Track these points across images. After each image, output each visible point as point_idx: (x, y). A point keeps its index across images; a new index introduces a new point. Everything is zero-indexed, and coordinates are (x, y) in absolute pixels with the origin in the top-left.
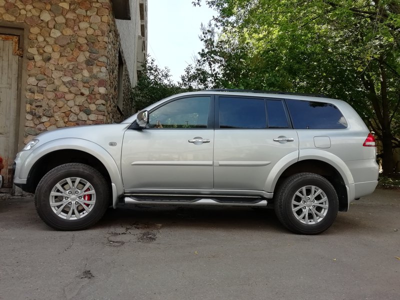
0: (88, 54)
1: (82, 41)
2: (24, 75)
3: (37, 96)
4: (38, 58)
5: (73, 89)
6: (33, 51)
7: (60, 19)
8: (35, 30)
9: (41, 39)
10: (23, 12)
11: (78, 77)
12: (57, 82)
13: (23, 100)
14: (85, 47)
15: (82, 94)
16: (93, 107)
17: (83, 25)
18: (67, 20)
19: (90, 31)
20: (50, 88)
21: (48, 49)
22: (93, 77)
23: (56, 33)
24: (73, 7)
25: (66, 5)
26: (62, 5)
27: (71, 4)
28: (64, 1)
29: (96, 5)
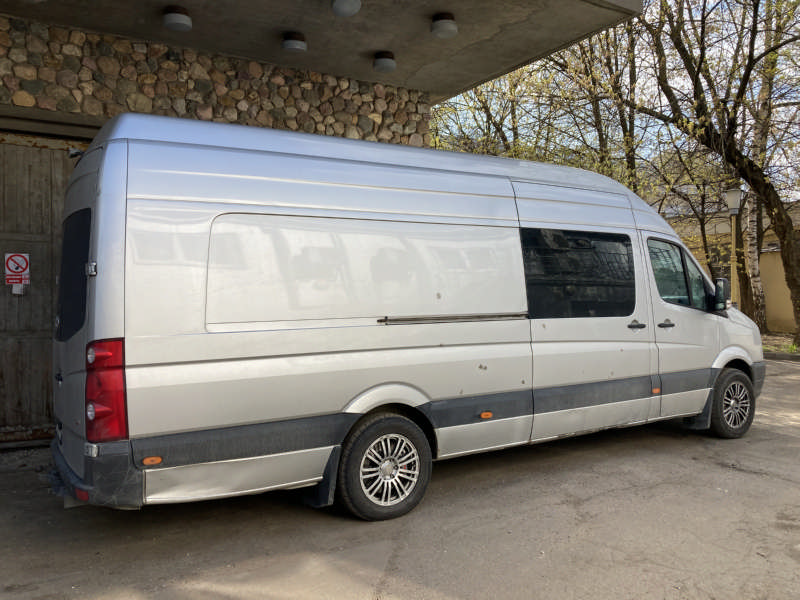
24: (388, 121)
25: (378, 120)
26: (371, 116)
27: (384, 115)
28: (375, 111)
29: (416, 118)
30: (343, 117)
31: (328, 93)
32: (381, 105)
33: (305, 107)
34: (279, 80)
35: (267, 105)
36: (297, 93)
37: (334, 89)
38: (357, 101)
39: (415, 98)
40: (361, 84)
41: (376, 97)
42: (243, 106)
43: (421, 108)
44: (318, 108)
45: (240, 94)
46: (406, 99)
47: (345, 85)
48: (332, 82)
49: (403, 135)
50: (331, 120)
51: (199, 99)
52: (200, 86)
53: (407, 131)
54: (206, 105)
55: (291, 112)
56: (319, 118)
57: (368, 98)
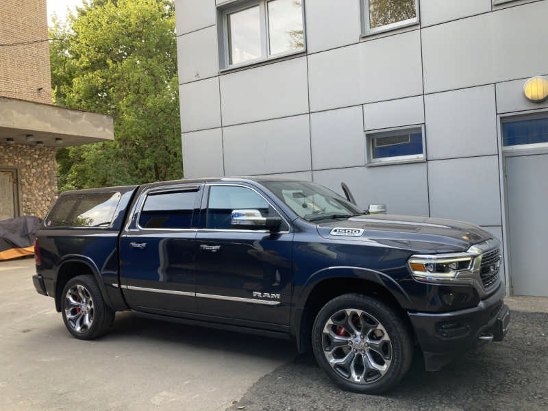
0: (49, 180)
1: (46, 174)
2: (20, 194)
3: (28, 204)
4: (26, 184)
5: (44, 198)
6: (24, 180)
7: (35, 164)
8: (24, 170)
9: (27, 174)
10: (17, 161)
11: (46, 192)
12: (37, 196)
13: (21, 206)
14: (47, 177)
15: (48, 200)
17: (46, 166)
18: (38, 164)
19: (49, 169)
20: (33, 198)
21: (31, 179)
22: (52, 191)
23: (34, 171)
24: (41, 157)
25: (37, 157)
26: (35, 156)
27: (39, 155)
28: (35, 154)
29: (51, 155)
30: (24, 157)
31: (19, 150)
32: (38, 152)
33: (11, 155)
38: (29, 152)
39: (50, 149)
40: (30, 146)
41: (36, 150)
43: (52, 152)
44: (16, 155)
46: (46, 149)
47: (24, 147)
48: (20, 146)
49: (46, 161)
50: (20, 158)
55: (6, 157)
56: (15, 157)
57: (33, 150)
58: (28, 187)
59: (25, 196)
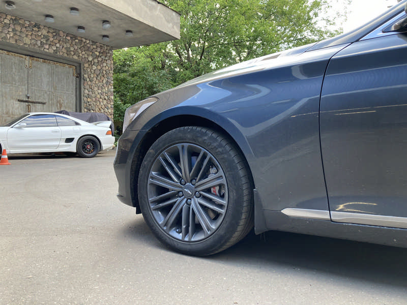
0: (106, 79)
1: (105, 72)
3: (89, 100)
4: (88, 80)
5: (102, 97)
6: (86, 76)
7: (96, 61)
8: (86, 65)
9: (89, 70)
10: (81, 55)
11: (104, 90)
12: (97, 93)
13: (83, 101)
14: (105, 76)
15: (105, 99)
16: (109, 106)
17: (105, 64)
18: (98, 63)
19: (107, 68)
20: (93, 95)
21: (92, 76)
22: (109, 90)
23: (94, 67)
24: (101, 55)
25: (98, 54)
26: (96, 53)
28: (96, 51)
29: (109, 55)
30: (87, 52)
31: (83, 44)
33: (76, 47)
34: (69, 38)
35: (65, 46)
36: (74, 43)
37: (85, 42)
38: (92, 47)
39: (108, 48)
40: (93, 42)
41: (97, 47)
42: (58, 45)
43: (110, 52)
44: (80, 48)
45: (57, 41)
46: (106, 48)
47: (88, 42)
48: (84, 40)
49: (105, 60)
50: (84, 53)
51: (45, 42)
52: (45, 37)
53: (106, 59)
54: (46, 44)
55: (72, 49)
56: (80, 52)
57: (95, 47)
58: (89, 83)
59: (86, 91)
